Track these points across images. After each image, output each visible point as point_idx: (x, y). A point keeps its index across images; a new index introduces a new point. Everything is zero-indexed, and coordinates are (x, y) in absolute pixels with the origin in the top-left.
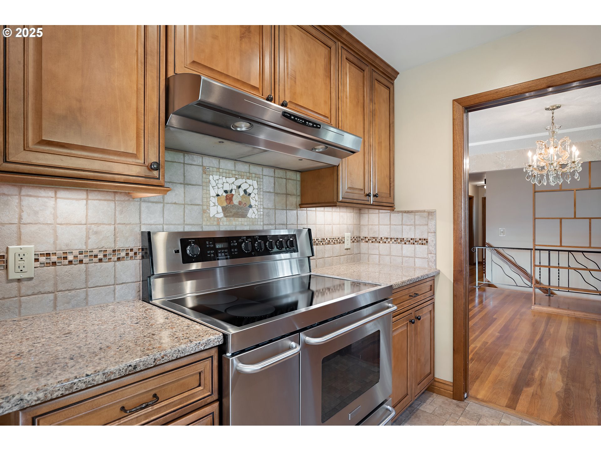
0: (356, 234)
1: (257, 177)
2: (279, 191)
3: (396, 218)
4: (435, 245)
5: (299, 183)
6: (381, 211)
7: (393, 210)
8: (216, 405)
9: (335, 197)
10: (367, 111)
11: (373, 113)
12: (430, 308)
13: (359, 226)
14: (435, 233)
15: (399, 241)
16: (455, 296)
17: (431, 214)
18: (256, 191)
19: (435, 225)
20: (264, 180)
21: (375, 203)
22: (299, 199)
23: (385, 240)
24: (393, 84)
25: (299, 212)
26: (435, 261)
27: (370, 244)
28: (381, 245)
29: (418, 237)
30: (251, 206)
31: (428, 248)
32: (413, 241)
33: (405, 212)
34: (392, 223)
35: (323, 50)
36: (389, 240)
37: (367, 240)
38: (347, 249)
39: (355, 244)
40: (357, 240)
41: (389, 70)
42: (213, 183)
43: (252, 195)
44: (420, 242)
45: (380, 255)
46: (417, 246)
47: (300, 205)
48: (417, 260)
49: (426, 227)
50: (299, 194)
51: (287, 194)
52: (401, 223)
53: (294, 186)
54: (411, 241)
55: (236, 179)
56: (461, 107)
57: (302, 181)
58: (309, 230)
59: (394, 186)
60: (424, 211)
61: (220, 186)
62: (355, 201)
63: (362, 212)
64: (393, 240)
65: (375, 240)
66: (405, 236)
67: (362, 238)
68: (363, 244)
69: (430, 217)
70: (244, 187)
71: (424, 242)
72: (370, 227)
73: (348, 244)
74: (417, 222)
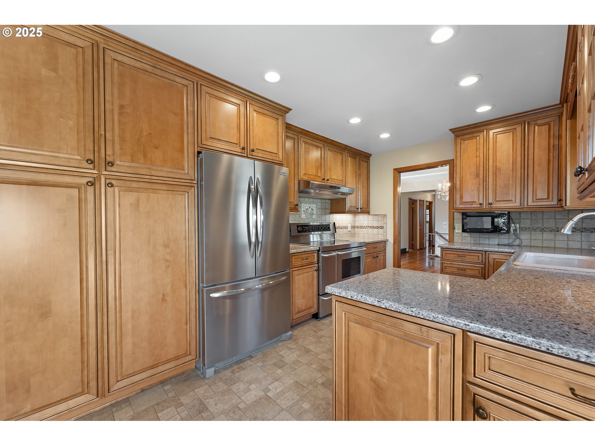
0: (353, 225)
1: (316, 203)
2: (323, 208)
3: (370, 217)
4: (386, 229)
5: (330, 204)
6: (364, 215)
7: (369, 214)
8: (317, 264)
9: (345, 210)
10: (357, 174)
11: (360, 175)
12: (384, 254)
13: (354, 221)
14: (386, 224)
15: (372, 227)
16: (394, 250)
17: (385, 216)
18: (315, 208)
19: (387, 221)
20: (318, 204)
21: (361, 212)
22: (330, 210)
23: (366, 227)
24: (369, 160)
25: (330, 216)
26: (386, 235)
27: (359, 229)
28: (364, 229)
29: (380, 225)
30: (314, 214)
31: (384, 230)
32: (378, 227)
33: (374, 215)
34: (369, 220)
35: (340, 157)
36: (368, 227)
37: (358, 227)
38: (349, 231)
39: (353, 229)
40: (354, 227)
41: (367, 155)
42: (303, 206)
43: (314, 210)
44: (380, 228)
45: (363, 234)
46: (380, 230)
47: (330, 213)
48: (379, 235)
49: (383, 221)
50: (330, 208)
51: (326, 209)
52: (372, 220)
53: (328, 206)
54: (377, 227)
55: (309, 204)
56: (396, 172)
57: (331, 203)
58: (334, 223)
59: (369, 204)
60: (382, 215)
61: (305, 207)
62: (352, 211)
63: (356, 215)
64: (369, 227)
65: (362, 227)
66: (374, 225)
67: (356, 226)
68: (356, 229)
69: (384, 217)
70: (311, 207)
71: (382, 227)
72: (359, 221)
73: (349, 229)
74: (379, 219)
